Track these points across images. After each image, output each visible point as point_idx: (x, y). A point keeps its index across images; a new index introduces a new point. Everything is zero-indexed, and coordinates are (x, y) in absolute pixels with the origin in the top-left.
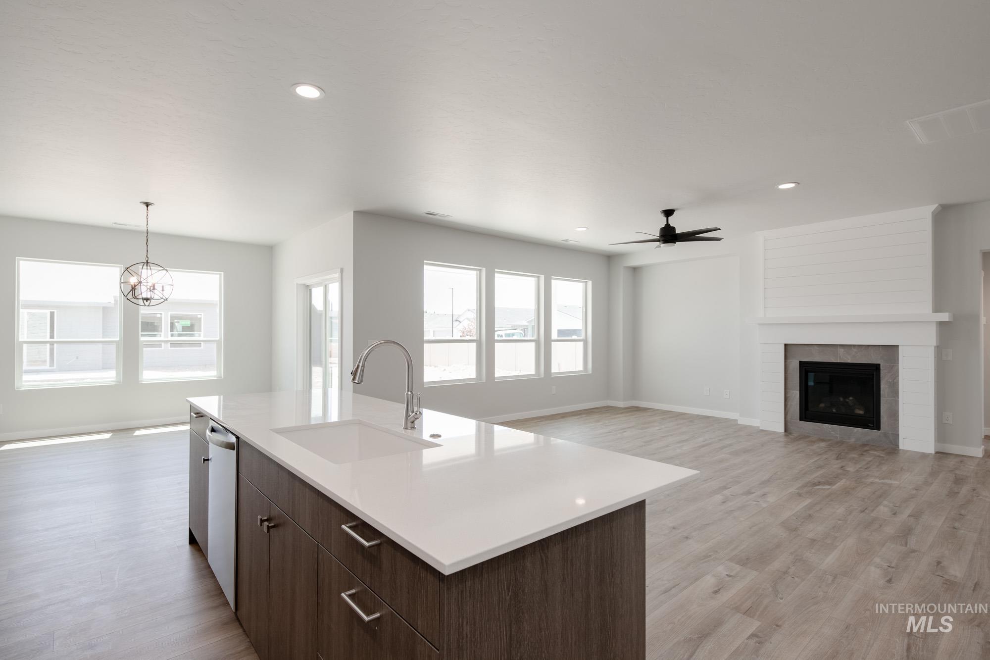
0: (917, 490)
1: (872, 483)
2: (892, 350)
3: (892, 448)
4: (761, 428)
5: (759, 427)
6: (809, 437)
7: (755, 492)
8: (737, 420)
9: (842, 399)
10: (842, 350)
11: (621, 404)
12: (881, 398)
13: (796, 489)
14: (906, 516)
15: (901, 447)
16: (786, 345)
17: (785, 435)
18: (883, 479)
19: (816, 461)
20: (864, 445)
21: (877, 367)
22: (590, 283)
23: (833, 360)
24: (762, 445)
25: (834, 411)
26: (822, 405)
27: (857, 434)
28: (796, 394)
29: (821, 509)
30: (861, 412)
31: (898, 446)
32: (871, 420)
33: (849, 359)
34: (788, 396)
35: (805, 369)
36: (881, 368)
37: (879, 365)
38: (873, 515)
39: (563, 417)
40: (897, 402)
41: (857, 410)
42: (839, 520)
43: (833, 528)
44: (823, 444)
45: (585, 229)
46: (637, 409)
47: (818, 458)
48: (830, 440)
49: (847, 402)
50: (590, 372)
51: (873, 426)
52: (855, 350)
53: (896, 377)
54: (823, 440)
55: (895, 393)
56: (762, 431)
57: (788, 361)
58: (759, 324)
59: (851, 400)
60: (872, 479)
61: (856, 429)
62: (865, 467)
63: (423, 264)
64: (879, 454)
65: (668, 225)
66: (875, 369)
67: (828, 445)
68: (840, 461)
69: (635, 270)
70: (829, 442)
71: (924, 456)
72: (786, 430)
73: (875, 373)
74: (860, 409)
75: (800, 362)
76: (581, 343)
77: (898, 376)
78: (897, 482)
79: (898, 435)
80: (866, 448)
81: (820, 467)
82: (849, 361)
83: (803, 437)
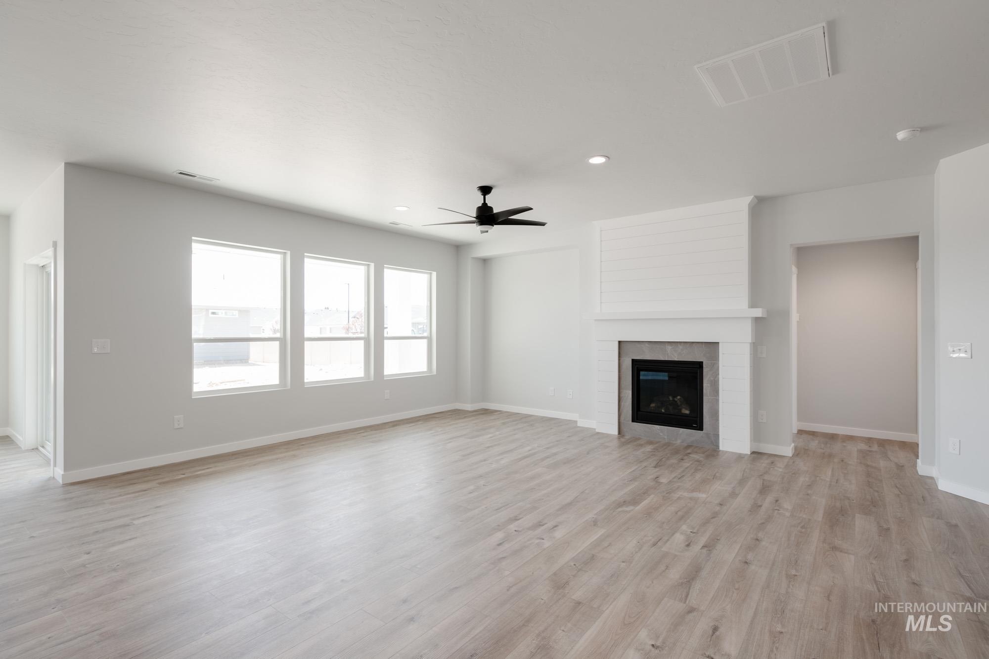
0: (721, 505)
1: (679, 498)
2: (713, 346)
3: (712, 450)
4: (597, 431)
5: (595, 429)
6: (639, 439)
7: (546, 524)
8: (577, 421)
9: (671, 398)
10: (669, 348)
11: (469, 407)
12: (704, 397)
13: (595, 515)
14: (700, 547)
15: (721, 448)
16: (620, 342)
17: (619, 438)
18: (693, 491)
19: (633, 471)
20: (689, 447)
21: (700, 365)
22: (434, 274)
23: (662, 358)
24: (588, 453)
25: (663, 411)
26: (653, 405)
27: (683, 435)
28: (628, 394)
29: (610, 545)
30: (687, 412)
31: (718, 446)
32: (694, 421)
33: (675, 357)
34: (622, 396)
35: (637, 367)
36: (704, 366)
37: (702, 362)
38: (664, 549)
39: (394, 426)
40: (717, 401)
41: (684, 409)
42: (623, 562)
43: (612, 576)
44: (649, 448)
45: (405, 209)
46: (486, 412)
47: (637, 467)
48: (657, 442)
49: (676, 402)
50: (435, 373)
51: (697, 427)
52: (681, 347)
53: (717, 375)
54: (651, 443)
55: (716, 391)
56: (598, 433)
57: (622, 359)
58: (596, 320)
59: (678, 399)
60: (681, 493)
61: (681, 430)
62: (680, 476)
63: (191, 241)
64: (698, 457)
65: (485, 204)
66: (698, 366)
67: (654, 449)
68: (657, 469)
69: (485, 261)
70: (656, 445)
71: (740, 457)
72: (619, 433)
73: (698, 371)
74: (686, 409)
75: (633, 360)
76: (425, 341)
77: (719, 374)
78: (704, 496)
79: (718, 435)
80: (689, 451)
81: (634, 479)
82: (676, 359)
83: (635, 439)
